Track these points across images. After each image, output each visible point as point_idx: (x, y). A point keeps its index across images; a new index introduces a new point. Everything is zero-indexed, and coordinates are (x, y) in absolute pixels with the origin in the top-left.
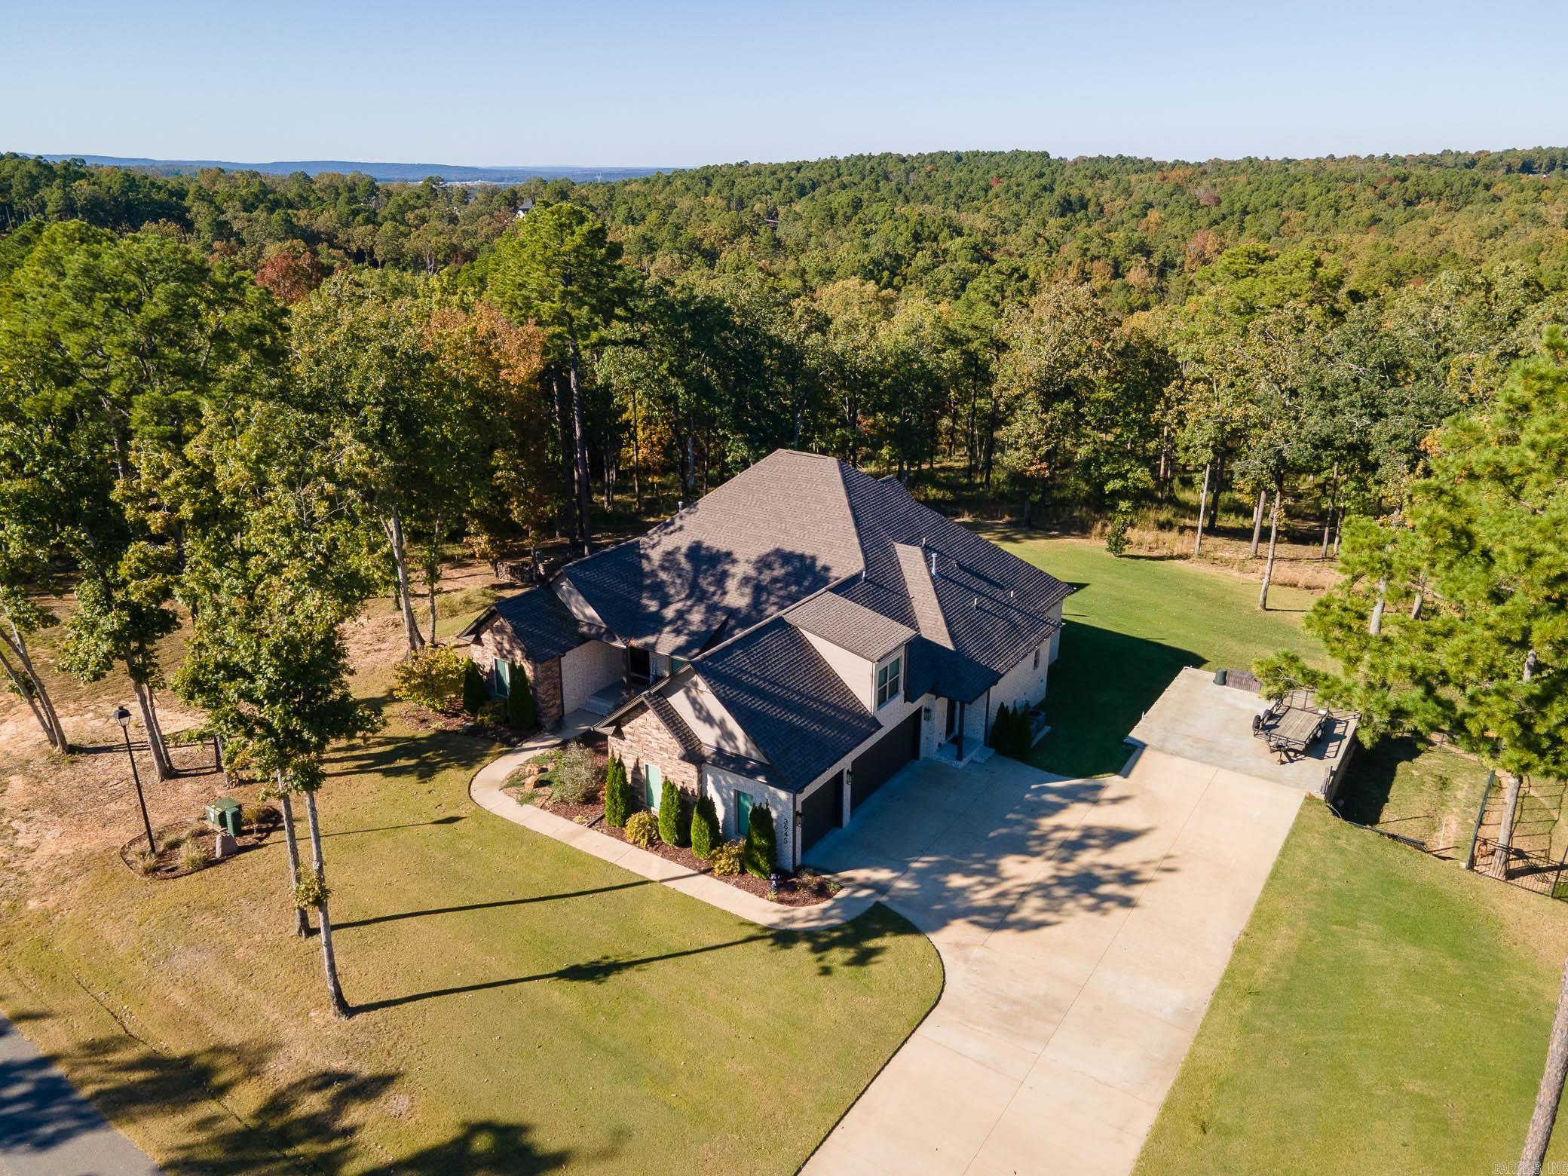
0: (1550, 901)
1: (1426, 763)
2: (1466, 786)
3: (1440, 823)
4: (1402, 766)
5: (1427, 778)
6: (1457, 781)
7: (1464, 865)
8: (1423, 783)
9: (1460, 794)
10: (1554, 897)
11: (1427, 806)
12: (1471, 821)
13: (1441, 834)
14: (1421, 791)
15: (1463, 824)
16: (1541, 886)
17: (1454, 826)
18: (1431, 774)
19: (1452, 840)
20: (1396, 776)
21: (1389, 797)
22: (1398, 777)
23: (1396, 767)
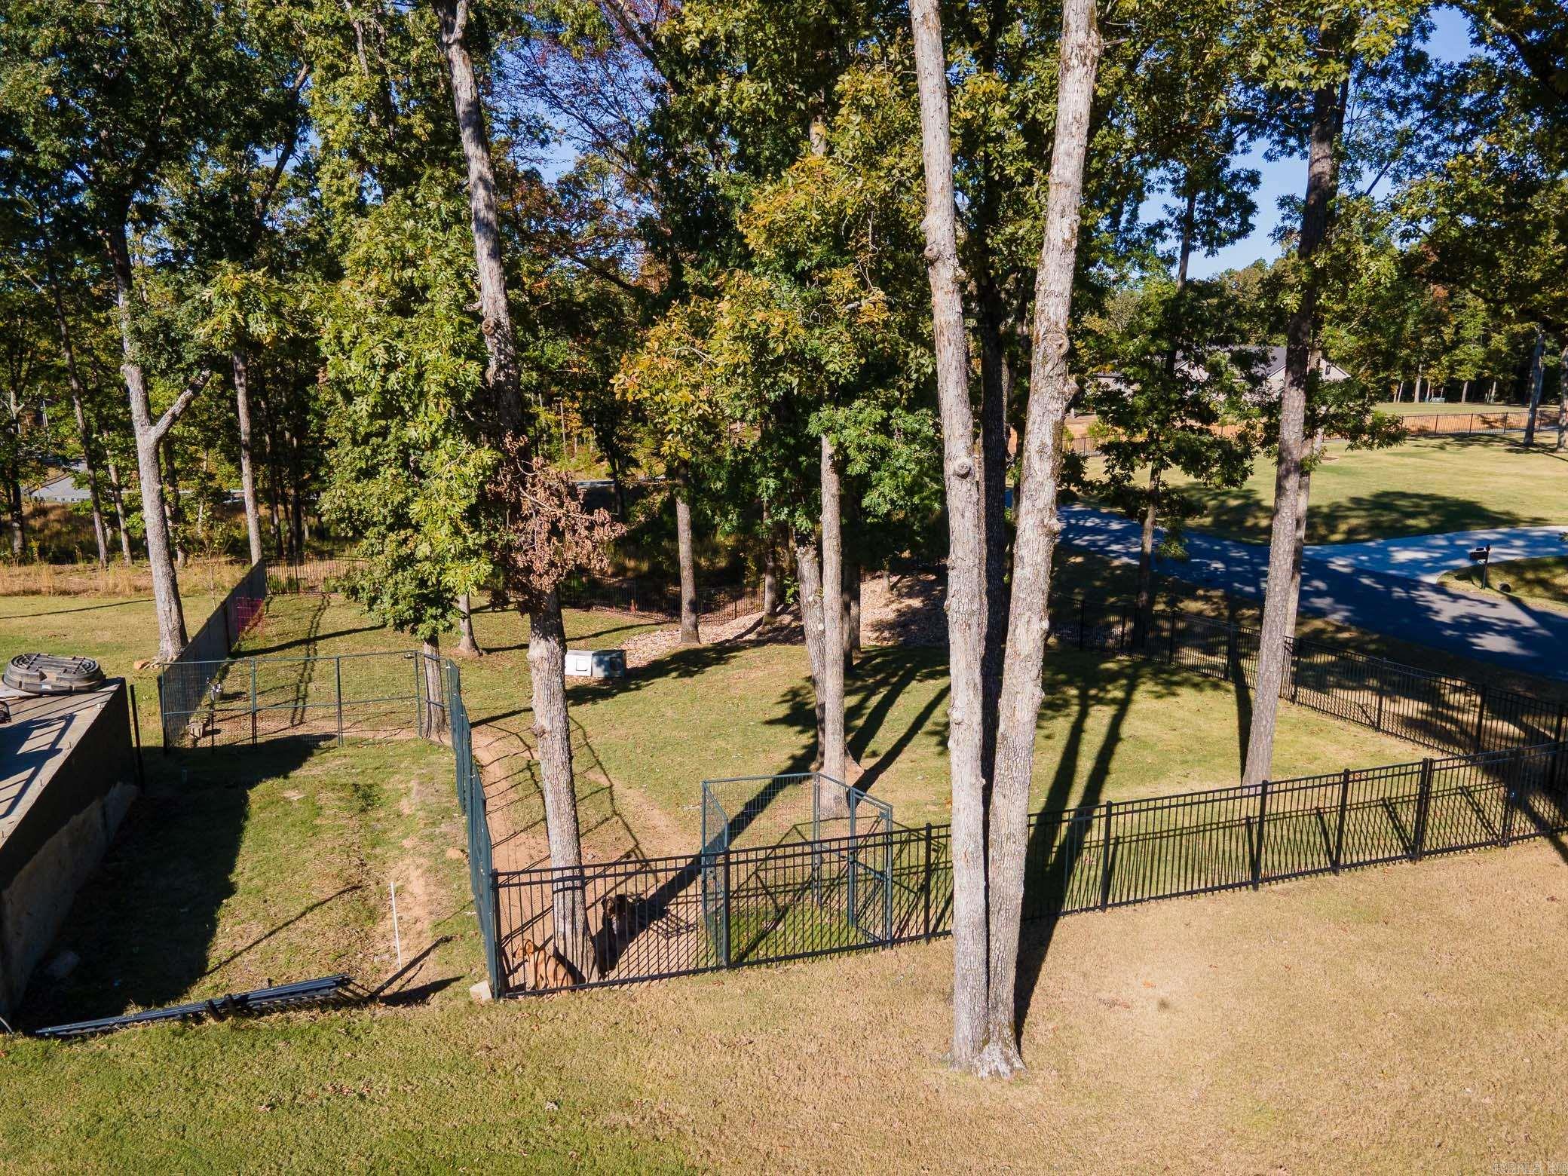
0: (734, 983)
1: (317, 771)
2: (414, 784)
3: (384, 895)
4: (257, 795)
5: (326, 797)
6: (392, 784)
7: (482, 990)
8: (318, 811)
9: (406, 806)
10: (737, 963)
11: (338, 861)
12: (454, 854)
13: (392, 921)
14: (316, 831)
15: (438, 871)
16: (684, 950)
17: (418, 886)
18: (333, 787)
19: (426, 925)
20: (247, 818)
21: (233, 878)
22: (254, 820)
23: (246, 798)
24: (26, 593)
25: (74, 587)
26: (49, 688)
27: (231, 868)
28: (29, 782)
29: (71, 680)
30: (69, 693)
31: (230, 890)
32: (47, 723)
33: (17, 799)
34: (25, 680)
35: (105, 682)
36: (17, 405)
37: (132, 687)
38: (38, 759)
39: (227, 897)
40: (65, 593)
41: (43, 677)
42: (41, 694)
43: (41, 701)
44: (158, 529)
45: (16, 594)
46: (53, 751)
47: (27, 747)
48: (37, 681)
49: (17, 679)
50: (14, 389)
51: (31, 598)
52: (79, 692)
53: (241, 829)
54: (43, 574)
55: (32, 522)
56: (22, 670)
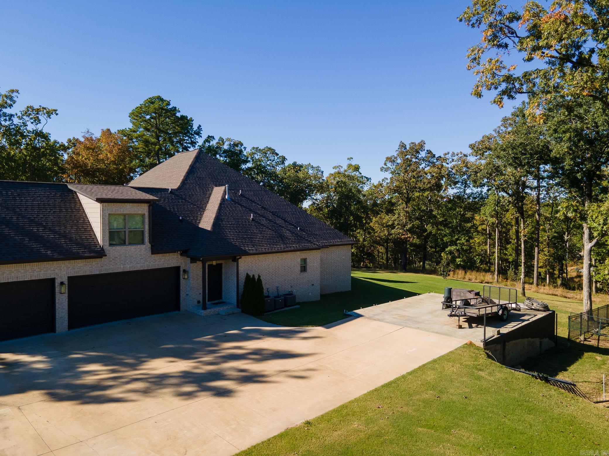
20: (581, 358)
21: (568, 368)
22: (583, 360)
23: (584, 354)
24: (553, 295)
25: (569, 296)
26: (534, 308)
27: (569, 366)
28: (519, 324)
29: (539, 307)
30: (538, 310)
31: (566, 370)
32: (530, 315)
33: (515, 326)
34: (528, 304)
35: (549, 310)
36: (567, 236)
37: (557, 314)
38: (524, 321)
39: (564, 371)
40: (566, 297)
41: (533, 304)
42: (532, 309)
43: (531, 311)
44: (587, 276)
45: (550, 295)
46: (528, 320)
47: (523, 318)
48: (531, 305)
49: (527, 304)
50: (567, 231)
51: (554, 296)
52: (541, 311)
53: (577, 360)
54: (560, 291)
55: (575, 279)
56: (528, 301)
